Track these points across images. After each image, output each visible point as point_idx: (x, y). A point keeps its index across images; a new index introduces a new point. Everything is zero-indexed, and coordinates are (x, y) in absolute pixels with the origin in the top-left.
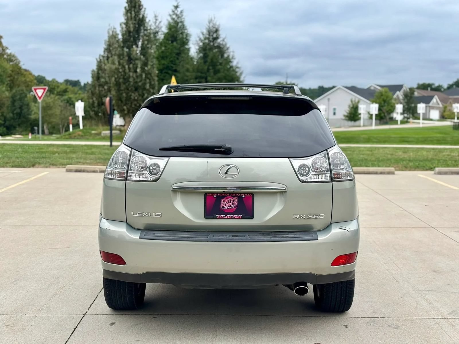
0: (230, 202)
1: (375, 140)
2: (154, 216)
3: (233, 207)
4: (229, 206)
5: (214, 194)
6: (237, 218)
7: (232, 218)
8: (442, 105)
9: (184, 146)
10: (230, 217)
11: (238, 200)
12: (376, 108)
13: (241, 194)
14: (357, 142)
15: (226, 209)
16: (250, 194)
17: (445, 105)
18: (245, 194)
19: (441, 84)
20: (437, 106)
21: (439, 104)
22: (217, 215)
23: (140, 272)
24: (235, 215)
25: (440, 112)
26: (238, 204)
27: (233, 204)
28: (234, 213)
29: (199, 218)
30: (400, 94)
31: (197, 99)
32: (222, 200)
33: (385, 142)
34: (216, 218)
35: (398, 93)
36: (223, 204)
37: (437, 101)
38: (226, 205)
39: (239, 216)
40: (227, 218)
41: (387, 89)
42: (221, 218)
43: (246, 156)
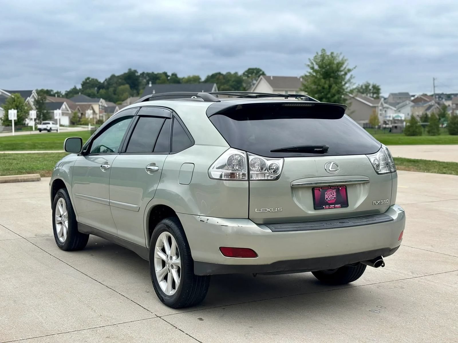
0: (331, 194)
1: (41, 147)
2: (276, 211)
3: (334, 198)
4: (331, 198)
5: (319, 188)
6: (338, 208)
7: (334, 208)
8: (71, 111)
9: (293, 147)
10: (333, 207)
11: (336, 192)
12: (14, 114)
13: (338, 187)
14: (23, 149)
15: (329, 200)
16: (344, 186)
17: (74, 111)
18: (340, 186)
19: (59, 91)
20: (67, 112)
21: (68, 111)
22: (323, 206)
23: (269, 262)
24: (336, 205)
25: (69, 118)
26: (337, 195)
27: (333, 196)
28: (334, 204)
29: (311, 210)
30: (30, 100)
31: (274, 105)
32: (326, 193)
33: (51, 148)
34: (323, 209)
35: (28, 98)
36: (326, 196)
37: (66, 107)
38: (328, 197)
39: (339, 205)
40: (331, 208)
41: (19, 95)
42: (327, 209)
43: (338, 154)
